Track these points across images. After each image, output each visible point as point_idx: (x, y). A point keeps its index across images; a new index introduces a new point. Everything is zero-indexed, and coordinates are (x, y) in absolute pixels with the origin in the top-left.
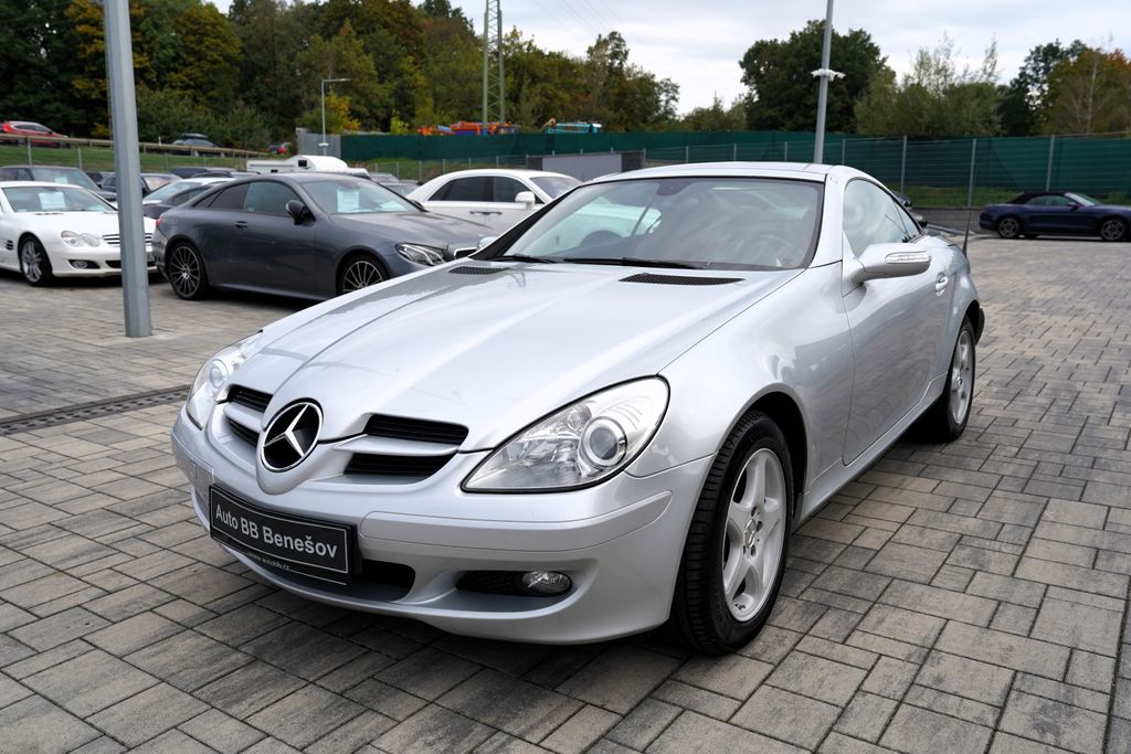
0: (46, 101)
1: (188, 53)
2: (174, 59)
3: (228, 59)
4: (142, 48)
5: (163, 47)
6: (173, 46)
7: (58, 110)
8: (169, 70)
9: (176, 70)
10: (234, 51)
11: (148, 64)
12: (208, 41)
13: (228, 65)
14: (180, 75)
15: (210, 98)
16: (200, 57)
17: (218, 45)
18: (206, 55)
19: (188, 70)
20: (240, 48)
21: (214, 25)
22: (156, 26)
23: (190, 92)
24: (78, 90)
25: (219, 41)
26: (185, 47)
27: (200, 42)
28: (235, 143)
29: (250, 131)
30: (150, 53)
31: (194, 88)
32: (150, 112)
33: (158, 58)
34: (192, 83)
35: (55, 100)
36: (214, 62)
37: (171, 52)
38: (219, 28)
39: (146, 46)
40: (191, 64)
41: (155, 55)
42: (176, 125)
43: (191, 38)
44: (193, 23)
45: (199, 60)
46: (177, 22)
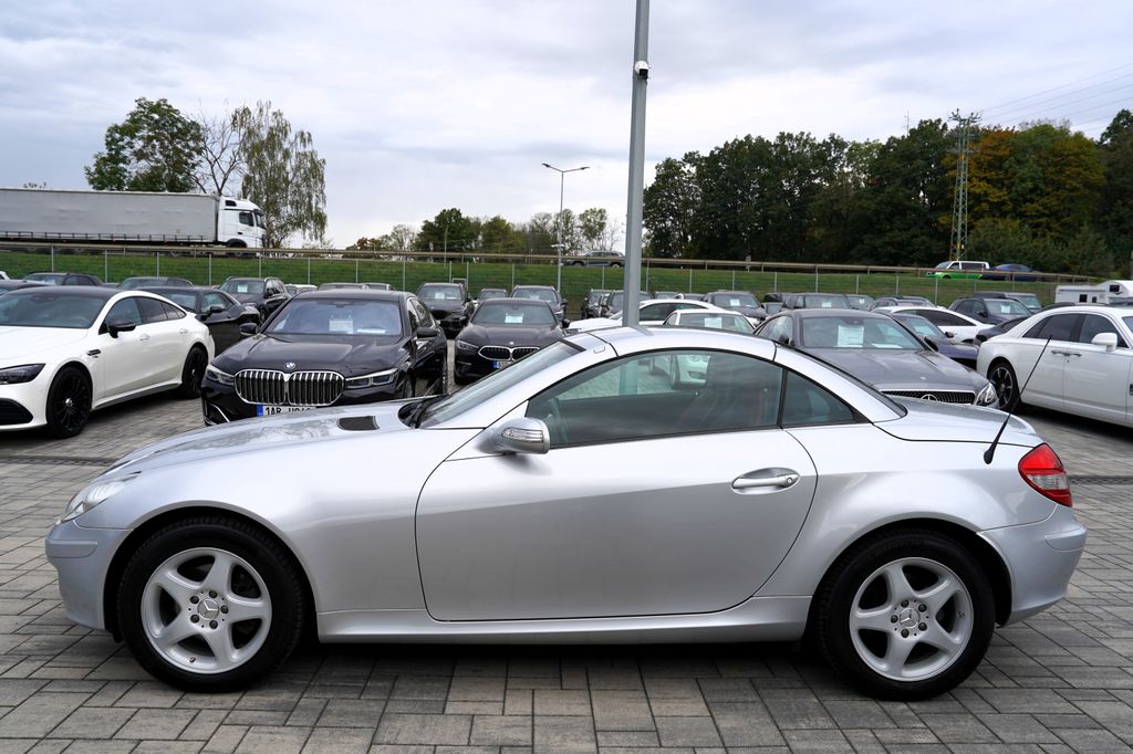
0: (915, 236)
1: (1046, 184)
2: (1032, 191)
3: (1088, 185)
4: (1003, 184)
5: (1023, 181)
6: (1033, 179)
7: (923, 243)
8: (1026, 201)
9: (1032, 201)
10: (1097, 177)
11: (1006, 198)
12: (1068, 171)
13: (1087, 192)
14: (1036, 205)
15: (1062, 225)
16: (1059, 186)
17: (1079, 174)
18: (1065, 184)
19: (1044, 200)
20: (1105, 174)
21: (1077, 155)
22: (1019, 162)
23: (1043, 220)
24: (942, 225)
25: (1081, 170)
26: (1045, 179)
27: (1061, 172)
28: (1073, 268)
29: (1093, 255)
30: (1009, 188)
31: (1049, 216)
32: (988, 241)
33: (1017, 191)
34: (1046, 212)
35: (923, 234)
36: (1072, 190)
37: (1030, 185)
38: (1082, 157)
39: (1006, 182)
40: (1048, 194)
41: (1014, 189)
42: (1010, 252)
43: (1051, 169)
44: (1055, 156)
45: (1058, 189)
46: (1040, 156)
